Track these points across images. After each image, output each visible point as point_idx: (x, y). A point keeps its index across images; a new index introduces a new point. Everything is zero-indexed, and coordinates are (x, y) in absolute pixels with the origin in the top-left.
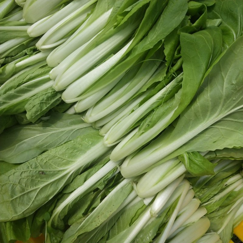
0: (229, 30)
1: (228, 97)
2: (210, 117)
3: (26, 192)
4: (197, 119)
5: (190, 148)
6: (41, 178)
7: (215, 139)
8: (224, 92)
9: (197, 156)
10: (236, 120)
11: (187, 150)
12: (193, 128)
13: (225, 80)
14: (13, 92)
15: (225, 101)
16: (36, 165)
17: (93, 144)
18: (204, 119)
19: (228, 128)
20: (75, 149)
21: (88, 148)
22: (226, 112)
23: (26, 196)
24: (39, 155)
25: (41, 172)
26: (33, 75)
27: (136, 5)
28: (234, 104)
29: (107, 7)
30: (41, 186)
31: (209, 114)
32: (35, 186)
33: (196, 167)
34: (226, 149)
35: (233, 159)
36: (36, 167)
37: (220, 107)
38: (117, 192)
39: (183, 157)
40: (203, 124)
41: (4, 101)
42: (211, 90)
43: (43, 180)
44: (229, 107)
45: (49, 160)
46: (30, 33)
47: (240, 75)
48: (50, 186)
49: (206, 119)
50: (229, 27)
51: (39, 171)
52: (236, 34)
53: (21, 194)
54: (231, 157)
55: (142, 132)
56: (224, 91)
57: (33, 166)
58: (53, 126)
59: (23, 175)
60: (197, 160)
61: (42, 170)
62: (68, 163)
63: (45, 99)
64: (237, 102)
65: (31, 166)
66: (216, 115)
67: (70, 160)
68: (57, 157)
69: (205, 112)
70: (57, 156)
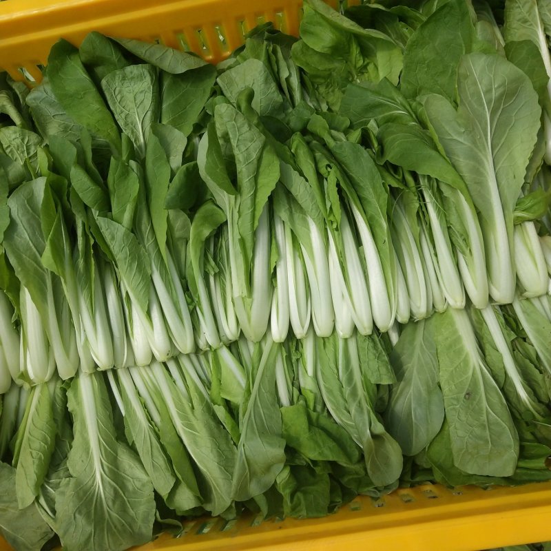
0: (391, 115)
1: (474, 143)
2: (485, 170)
3: (486, 423)
4: (481, 183)
5: (511, 206)
6: (474, 400)
7: (511, 175)
8: (468, 144)
9: (523, 202)
10: (500, 145)
11: (511, 210)
12: (488, 192)
13: (455, 137)
14: (349, 389)
15: (477, 147)
16: (454, 399)
17: (452, 324)
18: (485, 177)
19: (505, 157)
20: (450, 346)
21: (455, 332)
22: (487, 151)
23: (492, 427)
24: (442, 393)
25: (467, 396)
26: (332, 359)
27: (328, 194)
28: (484, 139)
29: (306, 230)
30: (485, 404)
31: (481, 169)
32: (482, 410)
33: (536, 208)
34: (528, 168)
35: (540, 168)
36: (458, 400)
37: (480, 154)
38: (527, 320)
39: (518, 217)
40: (489, 180)
41: (357, 401)
42: (458, 156)
43: (477, 400)
44: (484, 145)
45: (453, 382)
46: (281, 338)
47: (460, 122)
48: (489, 396)
49: (486, 174)
50: (387, 114)
51: (465, 397)
52: (399, 110)
53: (488, 432)
54: (538, 168)
55: (468, 251)
56: (466, 143)
57: (455, 403)
58: (405, 367)
59: (463, 418)
60: (528, 203)
61: (464, 393)
62: (466, 361)
63: (375, 352)
64: (483, 136)
65: (453, 405)
66: (486, 163)
67: (463, 357)
68: (454, 372)
69: (478, 171)
70: (452, 371)
